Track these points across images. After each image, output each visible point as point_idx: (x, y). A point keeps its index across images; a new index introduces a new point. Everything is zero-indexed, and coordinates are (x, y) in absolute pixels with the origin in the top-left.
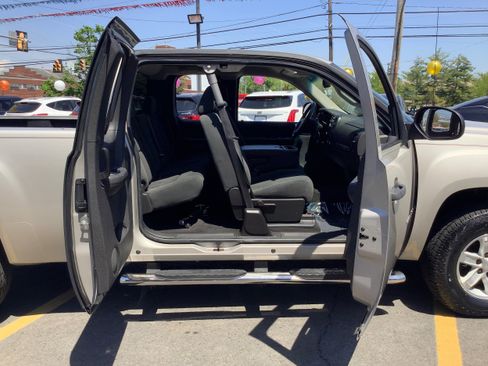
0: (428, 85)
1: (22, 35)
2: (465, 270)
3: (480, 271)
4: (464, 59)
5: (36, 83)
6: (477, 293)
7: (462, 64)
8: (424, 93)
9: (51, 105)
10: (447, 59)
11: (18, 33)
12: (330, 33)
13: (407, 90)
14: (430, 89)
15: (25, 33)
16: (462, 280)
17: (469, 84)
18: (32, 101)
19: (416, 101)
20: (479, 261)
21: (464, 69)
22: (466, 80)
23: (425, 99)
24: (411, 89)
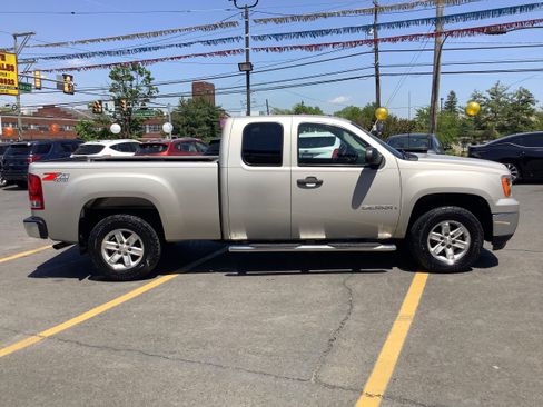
0: (487, 119)
1: (68, 78)
2: (434, 243)
3: (443, 244)
4: (526, 91)
5: (66, 124)
6: (442, 258)
7: (523, 97)
8: (483, 128)
9: (113, 147)
10: (507, 92)
11: (65, 76)
12: (377, 70)
13: (464, 125)
14: (489, 124)
15: (71, 77)
16: (432, 250)
17: (533, 119)
18: (95, 143)
19: (475, 137)
20: (442, 238)
21: (525, 102)
22: (528, 114)
23: (483, 135)
24: (469, 124)
